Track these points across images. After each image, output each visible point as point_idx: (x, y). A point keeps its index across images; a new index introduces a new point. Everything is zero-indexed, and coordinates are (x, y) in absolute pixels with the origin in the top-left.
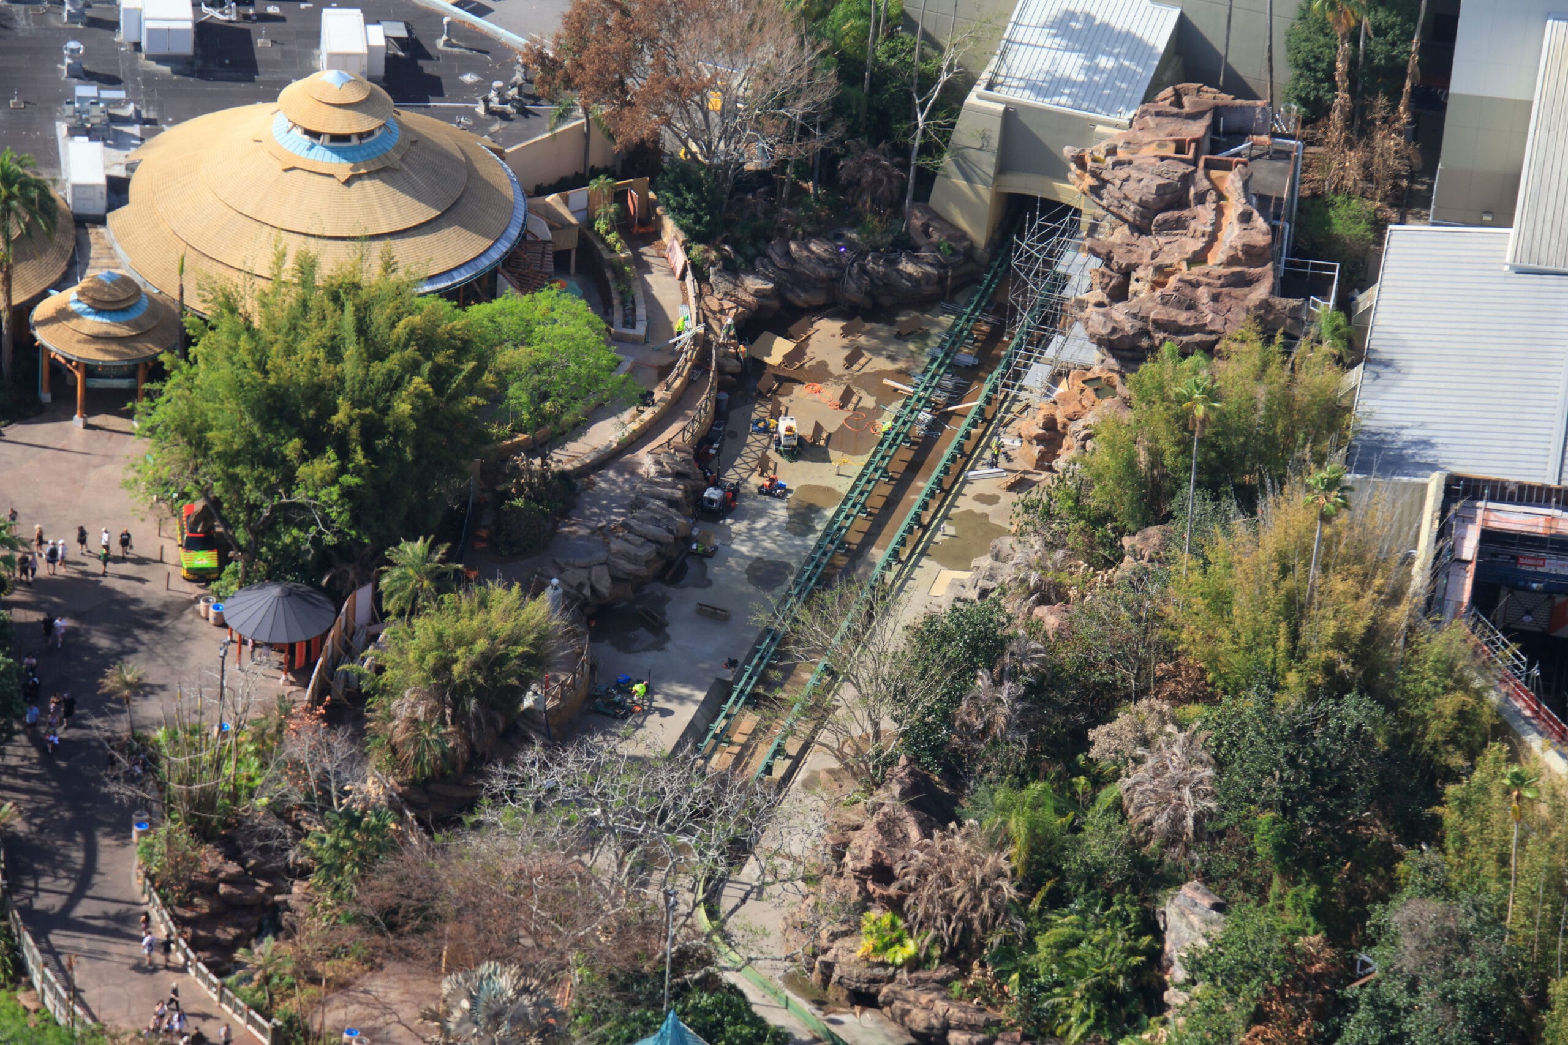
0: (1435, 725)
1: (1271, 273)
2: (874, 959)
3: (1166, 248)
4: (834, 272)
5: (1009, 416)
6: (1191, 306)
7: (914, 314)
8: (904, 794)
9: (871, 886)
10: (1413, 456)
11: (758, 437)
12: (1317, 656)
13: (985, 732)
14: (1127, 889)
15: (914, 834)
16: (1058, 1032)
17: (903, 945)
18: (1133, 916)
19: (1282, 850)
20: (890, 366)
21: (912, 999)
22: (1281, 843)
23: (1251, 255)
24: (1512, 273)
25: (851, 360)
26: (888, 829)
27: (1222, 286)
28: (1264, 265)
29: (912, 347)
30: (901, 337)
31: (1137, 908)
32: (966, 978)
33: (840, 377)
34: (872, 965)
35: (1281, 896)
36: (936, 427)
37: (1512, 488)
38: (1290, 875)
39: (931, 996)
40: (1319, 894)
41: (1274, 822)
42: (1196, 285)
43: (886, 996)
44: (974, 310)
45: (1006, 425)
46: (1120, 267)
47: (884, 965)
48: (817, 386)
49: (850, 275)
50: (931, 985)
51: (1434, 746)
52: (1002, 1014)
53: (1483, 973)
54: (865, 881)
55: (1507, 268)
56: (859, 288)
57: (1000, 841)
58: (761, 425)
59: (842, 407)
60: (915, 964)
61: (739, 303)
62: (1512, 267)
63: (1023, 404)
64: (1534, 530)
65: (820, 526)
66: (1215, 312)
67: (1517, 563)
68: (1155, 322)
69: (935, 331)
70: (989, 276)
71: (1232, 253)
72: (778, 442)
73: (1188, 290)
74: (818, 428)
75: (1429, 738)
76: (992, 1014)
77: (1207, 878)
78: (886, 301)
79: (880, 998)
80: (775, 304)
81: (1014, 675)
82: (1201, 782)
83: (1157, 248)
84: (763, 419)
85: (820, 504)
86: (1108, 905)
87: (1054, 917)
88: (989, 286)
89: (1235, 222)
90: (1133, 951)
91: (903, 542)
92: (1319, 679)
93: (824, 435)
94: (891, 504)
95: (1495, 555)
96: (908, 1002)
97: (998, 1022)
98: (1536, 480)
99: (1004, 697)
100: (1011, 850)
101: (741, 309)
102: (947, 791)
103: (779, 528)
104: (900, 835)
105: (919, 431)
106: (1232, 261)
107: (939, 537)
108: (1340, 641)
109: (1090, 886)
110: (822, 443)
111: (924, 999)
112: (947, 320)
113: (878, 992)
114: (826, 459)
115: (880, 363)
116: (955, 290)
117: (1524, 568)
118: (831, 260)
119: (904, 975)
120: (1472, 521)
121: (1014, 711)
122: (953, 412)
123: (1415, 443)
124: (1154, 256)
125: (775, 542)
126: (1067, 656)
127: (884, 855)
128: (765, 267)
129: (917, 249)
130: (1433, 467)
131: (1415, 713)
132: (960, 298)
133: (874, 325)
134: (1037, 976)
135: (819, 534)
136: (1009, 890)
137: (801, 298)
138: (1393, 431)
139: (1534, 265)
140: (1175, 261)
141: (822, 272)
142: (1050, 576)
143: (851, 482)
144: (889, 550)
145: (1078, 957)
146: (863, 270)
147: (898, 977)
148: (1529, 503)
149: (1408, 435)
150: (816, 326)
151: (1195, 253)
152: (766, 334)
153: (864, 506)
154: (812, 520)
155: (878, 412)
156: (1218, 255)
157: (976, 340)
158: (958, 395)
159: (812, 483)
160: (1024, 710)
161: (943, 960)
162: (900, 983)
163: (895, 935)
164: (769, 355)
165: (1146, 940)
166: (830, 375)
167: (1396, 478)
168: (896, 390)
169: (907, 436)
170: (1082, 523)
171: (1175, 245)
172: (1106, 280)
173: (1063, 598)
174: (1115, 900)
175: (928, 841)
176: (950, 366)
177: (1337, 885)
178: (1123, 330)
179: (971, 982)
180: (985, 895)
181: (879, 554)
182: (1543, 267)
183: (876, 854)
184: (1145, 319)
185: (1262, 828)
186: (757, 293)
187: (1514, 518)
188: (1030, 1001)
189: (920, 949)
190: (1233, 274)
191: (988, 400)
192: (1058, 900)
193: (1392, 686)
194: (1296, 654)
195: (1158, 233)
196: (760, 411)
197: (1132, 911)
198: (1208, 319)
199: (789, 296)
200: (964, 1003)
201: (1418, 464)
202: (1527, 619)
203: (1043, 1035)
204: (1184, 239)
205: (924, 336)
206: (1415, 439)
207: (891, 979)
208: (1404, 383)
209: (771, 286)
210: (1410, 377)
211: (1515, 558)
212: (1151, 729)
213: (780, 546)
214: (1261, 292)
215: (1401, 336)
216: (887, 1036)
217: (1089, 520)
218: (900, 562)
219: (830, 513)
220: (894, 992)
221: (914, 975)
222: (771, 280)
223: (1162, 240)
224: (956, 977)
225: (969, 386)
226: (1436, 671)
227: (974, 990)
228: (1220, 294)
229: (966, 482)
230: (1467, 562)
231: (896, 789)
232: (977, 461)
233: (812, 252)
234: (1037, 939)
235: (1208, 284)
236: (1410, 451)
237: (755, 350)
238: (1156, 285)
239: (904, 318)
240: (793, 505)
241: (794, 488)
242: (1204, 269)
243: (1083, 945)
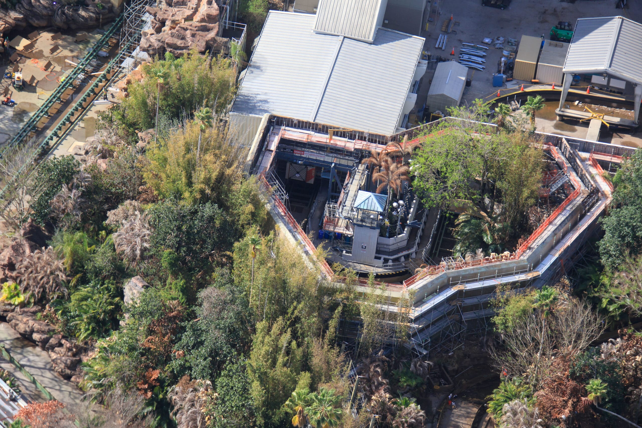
0: (242, 217)
1: (217, 27)
2: (6, 302)
3: (177, 13)
4: (50, 12)
5: (117, 79)
6: (183, 38)
7: (85, 33)
8: (25, 234)
9: (7, 272)
10: (259, 107)
11: (7, 80)
12: (198, 186)
13: (64, 210)
14: (112, 278)
15: (28, 251)
16: (77, 336)
17: (19, 297)
18: (112, 289)
19: (172, 265)
20: (70, 54)
21: (20, 319)
22: (171, 262)
23: (210, 18)
24: (314, 33)
25: (53, 50)
26: (17, 249)
27: (197, 31)
28: (215, 23)
29: (81, 46)
30: (77, 42)
31: (114, 286)
32: (43, 311)
33: (48, 57)
34: (5, 305)
35: (171, 284)
36: (85, 82)
37: (295, 122)
38: (175, 275)
39: (28, 319)
40: (185, 283)
41: (170, 253)
42: (186, 29)
43: (10, 318)
44: (110, 33)
45: (115, 82)
46: (159, 20)
47: (10, 304)
48: (37, 60)
49: (57, 14)
50: (29, 314)
51: (243, 226)
52: (56, 327)
53: (231, 318)
54: (5, 269)
55: (312, 31)
56: (61, 20)
57: (60, 256)
58: (9, 75)
59: (45, 70)
60: (23, 305)
61: (6, 22)
62: (314, 31)
63: (124, 74)
64: (302, 139)
65: (26, 120)
66: (193, 41)
67: (293, 152)
68: (167, 44)
69: (92, 41)
70: (118, 19)
71: (203, 17)
72: (14, 83)
73: (182, 32)
74: (33, 78)
75: (240, 222)
76: (52, 327)
77: (145, 275)
78: (73, 26)
79: (7, 318)
80: (24, 24)
81: (77, 187)
82: (144, 236)
83: (174, 13)
84: (10, 73)
85: (28, 110)
86: (103, 284)
87: (81, 288)
88: (118, 23)
89: (206, 4)
90: (111, 304)
91: (60, 129)
92: (198, 196)
93: (36, 81)
94: (60, 112)
95: (285, 149)
96: (18, 320)
97: (54, 331)
98: (305, 119)
99: (72, 196)
100: (64, 260)
101: (7, 25)
102: (47, 234)
103: (9, 120)
104: (21, 251)
105: (78, 82)
106: (202, 20)
107: (76, 128)
108: (207, 181)
109: (96, 276)
110: (34, 84)
111: (25, 320)
112: (98, 37)
113: (7, 315)
114: (35, 92)
115: (66, 53)
116: (104, 24)
117: (296, 155)
118: (49, 7)
119: (18, 309)
120: (278, 134)
121: (77, 202)
122: (94, 76)
123: (261, 101)
124: (173, 15)
125: (5, 125)
126: (105, 181)
127: (13, 259)
128: (19, 8)
129: (88, 5)
130: (266, 111)
131: (235, 212)
132: (105, 28)
133: (66, 36)
134: (70, 312)
135: (25, 123)
136: (62, 277)
137: (36, 22)
138: (254, 96)
139: (322, 31)
140: (180, 19)
141: (44, 12)
142: (106, 147)
143: (44, 102)
144: (53, 132)
145: (86, 305)
146: (63, 13)
147: (16, 310)
148: (302, 128)
149: (259, 98)
150: (41, 35)
151: (188, 16)
152: (18, 37)
153: (47, 112)
154: (23, 117)
155: (61, 73)
156: (197, 17)
157: (110, 46)
158: (97, 69)
159: (27, 101)
160: (82, 202)
161: (35, 303)
162: (16, 312)
163: (16, 292)
164: (18, 45)
165: (117, 299)
166: (44, 56)
167: (251, 115)
168: (71, 64)
169: (71, 84)
170: (124, 125)
171: (181, 12)
172: (154, 25)
173: (112, 156)
174: (105, 282)
175: (32, 254)
176: (95, 56)
177: (194, 280)
178: (154, 46)
179: (45, 313)
180: (51, 277)
181: (49, 133)
182: (326, 32)
183: (10, 259)
184: (163, 42)
185: (165, 255)
186: (15, 19)
187: (295, 134)
188: (67, 322)
189: (25, 299)
190: (202, 26)
191: (108, 72)
192: (84, 281)
193: (227, 201)
194: (190, 184)
195: (175, 7)
196: (10, 69)
197: (112, 287)
198: (189, 44)
199: (30, 21)
200: (41, 322)
201: (261, 110)
202: (297, 175)
203: (71, 336)
204: (185, 10)
205: (88, 42)
206: (262, 99)
207: (13, 311)
208: (262, 76)
209: (22, 16)
210: (265, 74)
211: (293, 150)
212: (131, 212)
213: (7, 127)
214: (212, 35)
215: (265, 57)
216: (9, 334)
217: (126, 124)
218: (58, 136)
219: (31, 114)
220: (13, 316)
221: (22, 309)
222: (22, 14)
223: (176, 9)
224: (40, 311)
225: (103, 65)
226: (244, 196)
227: (46, 316)
228: (196, 34)
229: (93, 105)
230: (272, 151)
231: (22, 232)
232: (99, 97)
233: (41, 3)
234: (72, 297)
235: (191, 29)
236: (258, 104)
237: (12, 43)
238: (172, 28)
239: (80, 34)
240: (16, 110)
241: (18, 103)
242: (190, 23)
243: (89, 300)
